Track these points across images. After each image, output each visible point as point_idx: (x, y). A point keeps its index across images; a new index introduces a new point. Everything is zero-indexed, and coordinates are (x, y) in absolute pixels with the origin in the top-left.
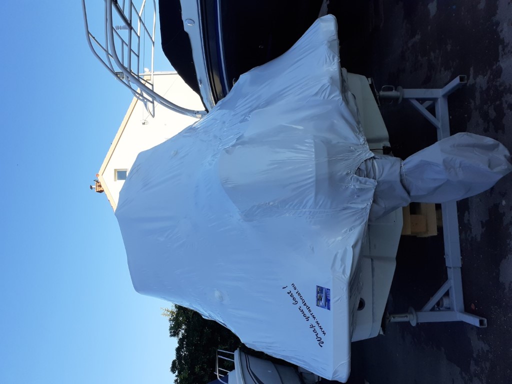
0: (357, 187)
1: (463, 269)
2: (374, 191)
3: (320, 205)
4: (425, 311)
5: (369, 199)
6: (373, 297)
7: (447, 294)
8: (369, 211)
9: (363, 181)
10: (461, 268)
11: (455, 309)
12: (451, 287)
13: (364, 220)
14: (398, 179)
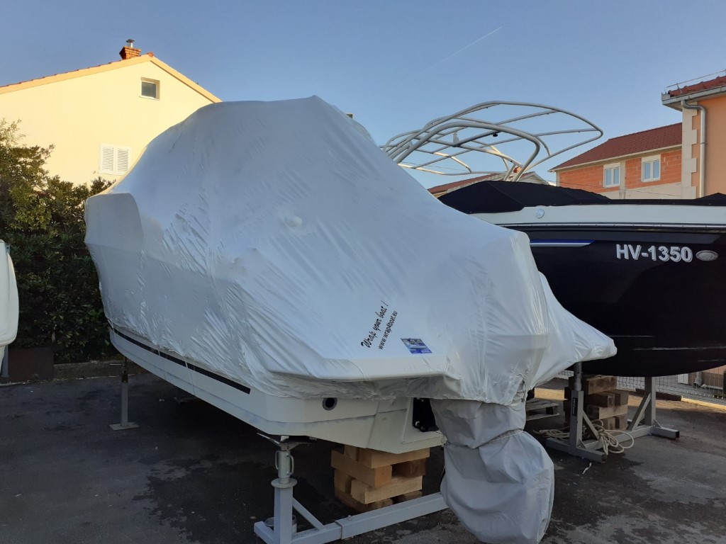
0: (510, 382)
1: (340, 541)
2: (498, 402)
3: (494, 342)
5: (491, 399)
6: (335, 420)
7: (310, 526)
8: (475, 399)
9: (513, 389)
10: (340, 539)
12: (317, 530)
13: (466, 394)
14: (511, 428)
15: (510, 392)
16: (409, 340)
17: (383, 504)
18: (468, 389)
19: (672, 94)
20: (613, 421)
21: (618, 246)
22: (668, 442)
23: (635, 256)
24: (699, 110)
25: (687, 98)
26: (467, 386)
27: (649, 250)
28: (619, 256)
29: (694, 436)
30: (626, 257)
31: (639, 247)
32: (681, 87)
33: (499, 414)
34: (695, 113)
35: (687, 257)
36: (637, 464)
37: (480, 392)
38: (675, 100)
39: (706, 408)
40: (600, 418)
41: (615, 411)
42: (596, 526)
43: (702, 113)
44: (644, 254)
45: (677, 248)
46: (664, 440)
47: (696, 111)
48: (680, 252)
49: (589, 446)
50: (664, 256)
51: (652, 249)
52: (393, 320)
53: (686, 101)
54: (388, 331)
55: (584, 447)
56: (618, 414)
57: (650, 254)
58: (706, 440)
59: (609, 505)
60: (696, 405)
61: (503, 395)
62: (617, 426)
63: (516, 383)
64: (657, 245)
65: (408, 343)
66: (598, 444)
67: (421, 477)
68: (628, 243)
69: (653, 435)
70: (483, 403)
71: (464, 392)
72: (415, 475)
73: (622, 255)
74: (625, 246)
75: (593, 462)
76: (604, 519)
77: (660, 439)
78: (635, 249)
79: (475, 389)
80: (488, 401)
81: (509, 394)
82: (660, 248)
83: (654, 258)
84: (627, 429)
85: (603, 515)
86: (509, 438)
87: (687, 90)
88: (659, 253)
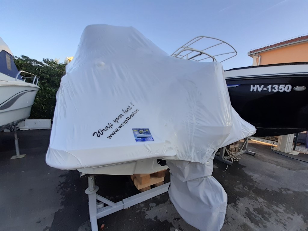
1: (123, 210)
4: (96, 196)
5: (195, 160)
7: (105, 205)
8: (186, 160)
10: (123, 209)
11: (98, 214)
12: (111, 207)
15: (207, 157)
16: (139, 130)
17: (147, 189)
18: (182, 155)
19: (251, 52)
20: (234, 149)
21: (252, 86)
22: (252, 156)
23: (260, 90)
24: (259, 56)
25: (255, 53)
26: (182, 154)
27: (268, 87)
28: (251, 90)
29: (260, 154)
30: (255, 90)
31: (262, 86)
32: (254, 50)
33: (199, 167)
34: (257, 57)
35: (288, 89)
36: (245, 167)
37: (189, 157)
38: (252, 54)
39: (259, 143)
40: (230, 148)
41: (235, 146)
42: (237, 205)
43: (260, 57)
44: (265, 89)
45: (284, 85)
46: (250, 155)
47: (258, 57)
48: (284, 87)
49: (226, 158)
50: (275, 89)
51: (270, 87)
52: (133, 114)
53: (255, 54)
54: (125, 122)
55: (225, 159)
56: (235, 147)
57: (268, 89)
58: (264, 156)
59: (239, 190)
60: (256, 142)
61: (202, 158)
62: (235, 150)
63: (210, 152)
64: (272, 84)
65: (137, 133)
66: (229, 157)
67: (164, 177)
68: (257, 84)
69: (246, 153)
70: (190, 162)
71: (180, 156)
72: (160, 177)
73: (253, 90)
74: (256, 86)
75: (228, 165)
76: (239, 200)
77: (249, 155)
78: (260, 87)
79: (186, 155)
80: (193, 161)
81: (205, 158)
82: (274, 86)
83: (269, 90)
84: (238, 151)
85: (238, 197)
86: (203, 180)
87: (255, 51)
88: (273, 88)
